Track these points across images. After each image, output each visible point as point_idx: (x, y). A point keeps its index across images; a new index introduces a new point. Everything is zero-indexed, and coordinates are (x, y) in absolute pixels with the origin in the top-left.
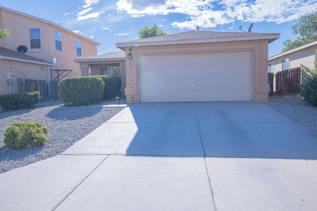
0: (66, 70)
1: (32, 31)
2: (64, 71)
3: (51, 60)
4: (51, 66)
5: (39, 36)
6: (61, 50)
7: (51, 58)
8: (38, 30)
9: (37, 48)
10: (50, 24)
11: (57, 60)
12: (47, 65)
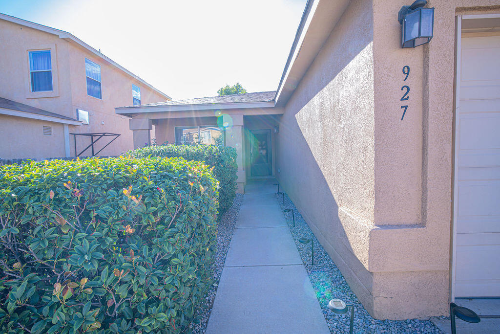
0: (104, 134)
1: (36, 56)
2: (101, 136)
3: (75, 114)
4: (74, 126)
5: (49, 66)
6: (101, 99)
7: (75, 111)
8: (47, 54)
9: (46, 90)
10: (70, 40)
11: (90, 115)
12: (63, 124)
